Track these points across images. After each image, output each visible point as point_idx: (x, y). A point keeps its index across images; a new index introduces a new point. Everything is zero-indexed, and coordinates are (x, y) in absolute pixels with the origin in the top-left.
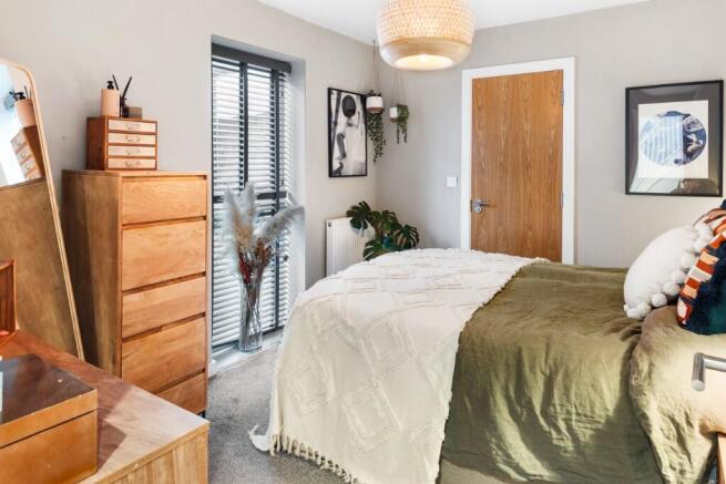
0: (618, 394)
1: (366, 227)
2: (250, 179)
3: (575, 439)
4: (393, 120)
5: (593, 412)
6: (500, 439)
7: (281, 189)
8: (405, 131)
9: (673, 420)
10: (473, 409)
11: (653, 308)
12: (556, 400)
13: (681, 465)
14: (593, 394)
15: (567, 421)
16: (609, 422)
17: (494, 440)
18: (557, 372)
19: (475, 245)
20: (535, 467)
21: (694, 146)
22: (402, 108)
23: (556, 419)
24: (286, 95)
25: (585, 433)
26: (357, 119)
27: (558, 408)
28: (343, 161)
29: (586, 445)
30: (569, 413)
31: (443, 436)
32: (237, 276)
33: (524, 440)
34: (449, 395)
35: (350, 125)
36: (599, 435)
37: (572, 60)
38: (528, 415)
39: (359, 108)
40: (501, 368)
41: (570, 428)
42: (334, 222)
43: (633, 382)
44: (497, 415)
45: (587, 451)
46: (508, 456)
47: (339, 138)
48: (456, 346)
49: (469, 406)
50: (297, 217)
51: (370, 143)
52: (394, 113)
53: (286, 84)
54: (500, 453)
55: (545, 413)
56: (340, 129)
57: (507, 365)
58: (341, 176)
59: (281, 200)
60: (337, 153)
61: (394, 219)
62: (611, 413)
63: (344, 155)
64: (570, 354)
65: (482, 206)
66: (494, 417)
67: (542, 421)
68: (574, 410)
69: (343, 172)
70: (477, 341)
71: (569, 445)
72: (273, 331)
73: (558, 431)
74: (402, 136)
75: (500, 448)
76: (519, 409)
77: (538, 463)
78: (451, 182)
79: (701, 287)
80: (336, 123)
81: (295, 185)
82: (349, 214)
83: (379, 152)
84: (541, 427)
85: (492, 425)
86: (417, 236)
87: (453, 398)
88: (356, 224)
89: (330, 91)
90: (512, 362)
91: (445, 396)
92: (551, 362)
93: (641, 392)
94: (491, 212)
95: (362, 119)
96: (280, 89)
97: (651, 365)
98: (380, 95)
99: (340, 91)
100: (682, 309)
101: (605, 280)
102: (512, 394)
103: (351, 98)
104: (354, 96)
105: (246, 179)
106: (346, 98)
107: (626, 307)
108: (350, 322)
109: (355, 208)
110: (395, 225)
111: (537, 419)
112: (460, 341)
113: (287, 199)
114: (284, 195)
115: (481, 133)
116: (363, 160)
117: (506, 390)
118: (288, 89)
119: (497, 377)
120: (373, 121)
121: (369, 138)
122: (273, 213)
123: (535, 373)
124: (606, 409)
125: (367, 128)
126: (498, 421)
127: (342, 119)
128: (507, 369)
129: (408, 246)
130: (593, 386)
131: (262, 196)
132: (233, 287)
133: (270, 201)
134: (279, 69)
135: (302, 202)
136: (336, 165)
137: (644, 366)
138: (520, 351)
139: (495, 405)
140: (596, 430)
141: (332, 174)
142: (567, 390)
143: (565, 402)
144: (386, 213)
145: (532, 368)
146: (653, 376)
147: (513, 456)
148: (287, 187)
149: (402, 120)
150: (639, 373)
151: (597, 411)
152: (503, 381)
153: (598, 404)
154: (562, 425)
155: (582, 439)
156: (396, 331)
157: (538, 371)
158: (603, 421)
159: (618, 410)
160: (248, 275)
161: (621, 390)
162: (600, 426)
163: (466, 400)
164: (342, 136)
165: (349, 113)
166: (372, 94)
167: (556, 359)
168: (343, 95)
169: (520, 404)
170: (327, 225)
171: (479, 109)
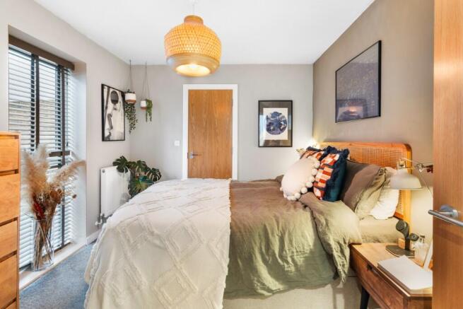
0: (314, 237)
1: (127, 171)
2: (40, 141)
3: (295, 264)
4: (142, 108)
5: (304, 249)
6: (259, 277)
7: (66, 149)
8: (150, 115)
9: (339, 243)
10: (243, 265)
11: (301, 194)
12: (286, 248)
13: (343, 262)
14: (303, 240)
15: (292, 257)
16: (311, 252)
17: (256, 279)
18: (285, 233)
19: (190, 176)
20: (276, 286)
21: (283, 127)
22: (149, 102)
23: (287, 257)
24: (69, 84)
25: (300, 260)
26: (120, 105)
27: (287, 251)
28: (111, 131)
29: (301, 266)
30: (293, 252)
31: (224, 286)
32: (31, 215)
33: (269, 273)
34: (228, 260)
35: (115, 109)
36: (307, 259)
37: (236, 85)
38: (273, 259)
39: (120, 99)
40: (257, 237)
41: (293, 260)
42: (106, 170)
43: (320, 230)
44: (257, 264)
45: (301, 269)
46: (264, 284)
47: (108, 117)
48: (229, 231)
49: (240, 263)
50: (80, 168)
51: (127, 121)
52: (144, 104)
53: (69, 77)
54: (259, 284)
55: (281, 256)
56: (109, 111)
57: (259, 235)
58: (109, 141)
59: (66, 157)
60: (107, 126)
61: (145, 165)
62: (312, 247)
63: (112, 128)
64: (289, 223)
65: (193, 155)
66: (256, 266)
67: (280, 261)
68: (295, 251)
69: (111, 138)
70: (241, 226)
71: (293, 269)
72: (60, 248)
73: (288, 263)
74: (149, 117)
75: (259, 281)
76: (267, 258)
77: (277, 283)
78: (177, 143)
79: (327, 182)
80: (107, 108)
81: (77, 146)
82: (115, 164)
83: (132, 126)
84: (279, 263)
85: (254, 270)
86: (160, 174)
87: (230, 261)
88: (120, 170)
89: (103, 86)
90: (262, 233)
91: (225, 261)
92: (280, 228)
93: (325, 234)
94: (197, 158)
95: (122, 107)
96: (65, 80)
97: (326, 220)
98: (134, 93)
99: (109, 87)
100: (318, 193)
101: (268, 185)
102: (264, 250)
103: (116, 93)
104: (118, 92)
105: (38, 142)
106: (113, 92)
107: (285, 196)
108: (156, 232)
109: (118, 160)
110: (146, 169)
111: (277, 260)
112: (231, 228)
113: (70, 156)
114: (68, 153)
115: (193, 118)
116: (122, 131)
117: (261, 249)
118: (71, 80)
119: (255, 243)
120: (129, 108)
121: (126, 118)
122: (60, 166)
123: (274, 236)
124: (310, 246)
125: (125, 112)
126: (258, 267)
127: (110, 105)
128: (260, 238)
129: (155, 180)
130: (302, 236)
131: (52, 154)
132: (28, 223)
133: (57, 158)
134: (64, 66)
135: (83, 157)
136: (107, 134)
137: (323, 221)
138: (265, 226)
139: (256, 258)
140: (305, 257)
141: (104, 139)
142: (291, 241)
143: (291, 248)
144: (139, 162)
145: (273, 234)
146: (329, 225)
147: (266, 284)
148: (70, 148)
149: (149, 108)
150: (322, 225)
151: (306, 248)
152: (258, 244)
153: (305, 244)
154: (289, 260)
155: (299, 263)
156: (190, 231)
157: (275, 235)
158: (308, 252)
159: (315, 245)
160: (42, 213)
161: (315, 236)
162: (307, 255)
163: (239, 261)
164: (110, 116)
165: (115, 102)
166: (129, 92)
167: (283, 228)
168: (111, 90)
169: (268, 254)
170: (101, 172)
171: (192, 105)
